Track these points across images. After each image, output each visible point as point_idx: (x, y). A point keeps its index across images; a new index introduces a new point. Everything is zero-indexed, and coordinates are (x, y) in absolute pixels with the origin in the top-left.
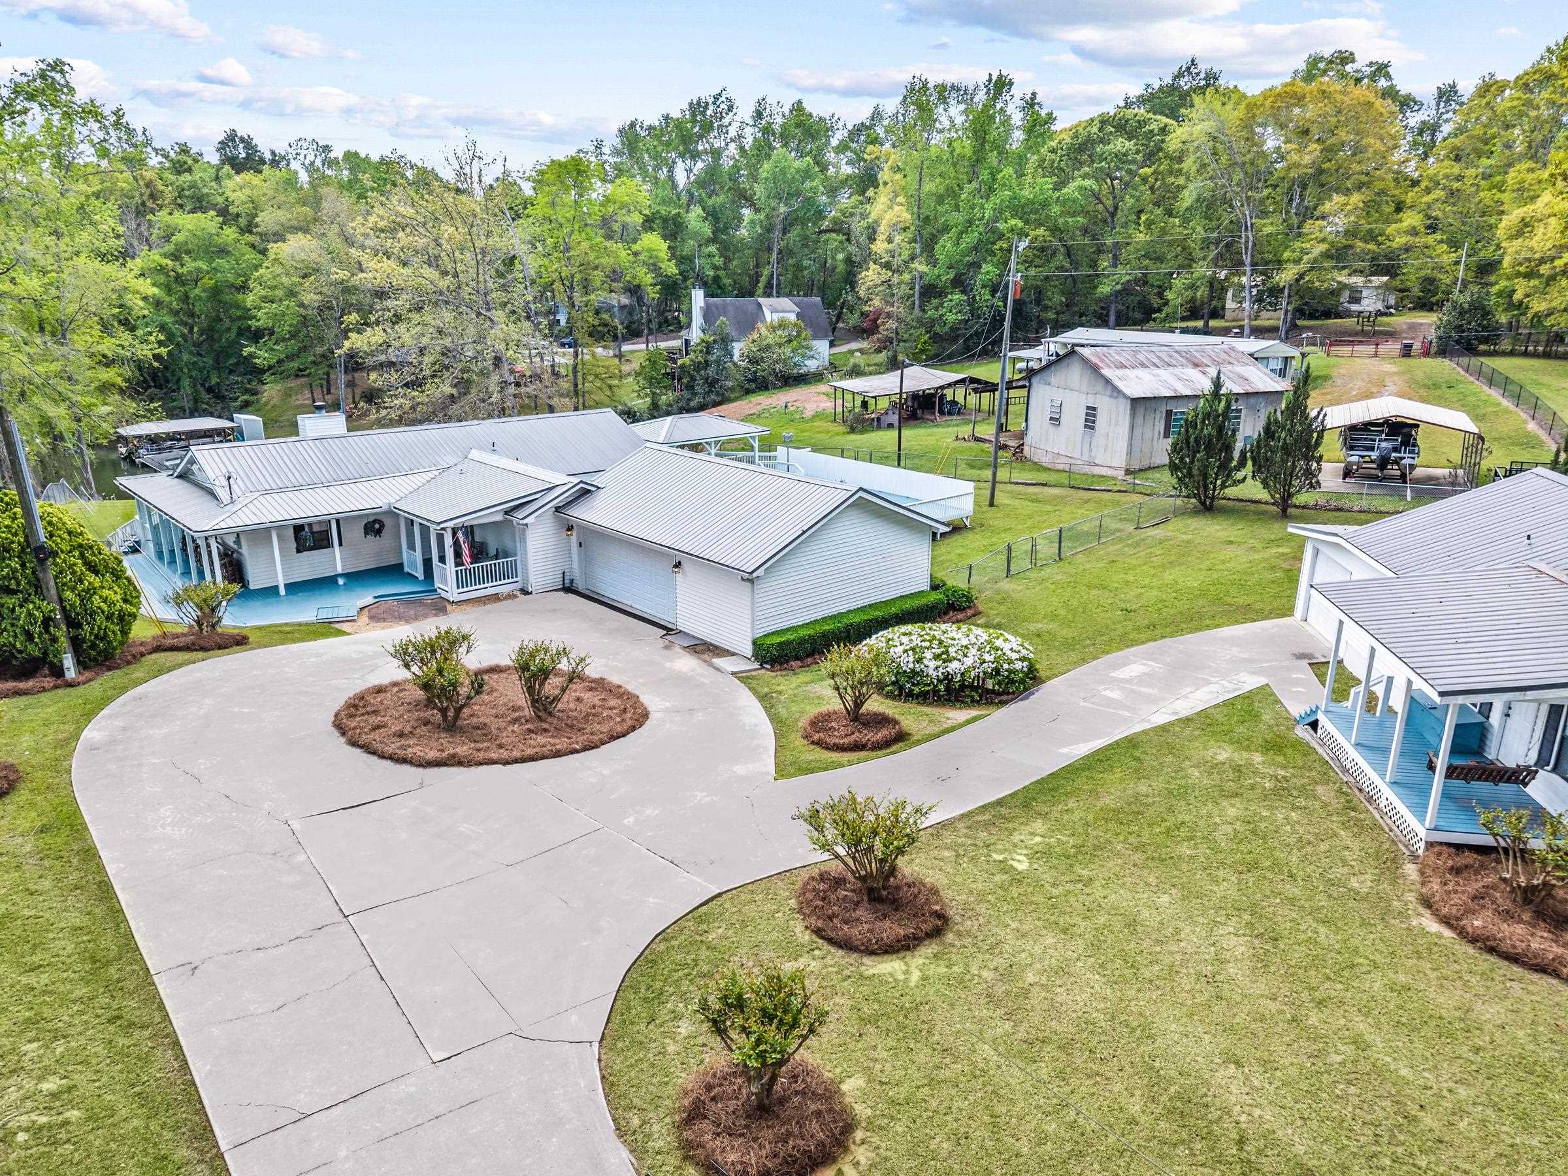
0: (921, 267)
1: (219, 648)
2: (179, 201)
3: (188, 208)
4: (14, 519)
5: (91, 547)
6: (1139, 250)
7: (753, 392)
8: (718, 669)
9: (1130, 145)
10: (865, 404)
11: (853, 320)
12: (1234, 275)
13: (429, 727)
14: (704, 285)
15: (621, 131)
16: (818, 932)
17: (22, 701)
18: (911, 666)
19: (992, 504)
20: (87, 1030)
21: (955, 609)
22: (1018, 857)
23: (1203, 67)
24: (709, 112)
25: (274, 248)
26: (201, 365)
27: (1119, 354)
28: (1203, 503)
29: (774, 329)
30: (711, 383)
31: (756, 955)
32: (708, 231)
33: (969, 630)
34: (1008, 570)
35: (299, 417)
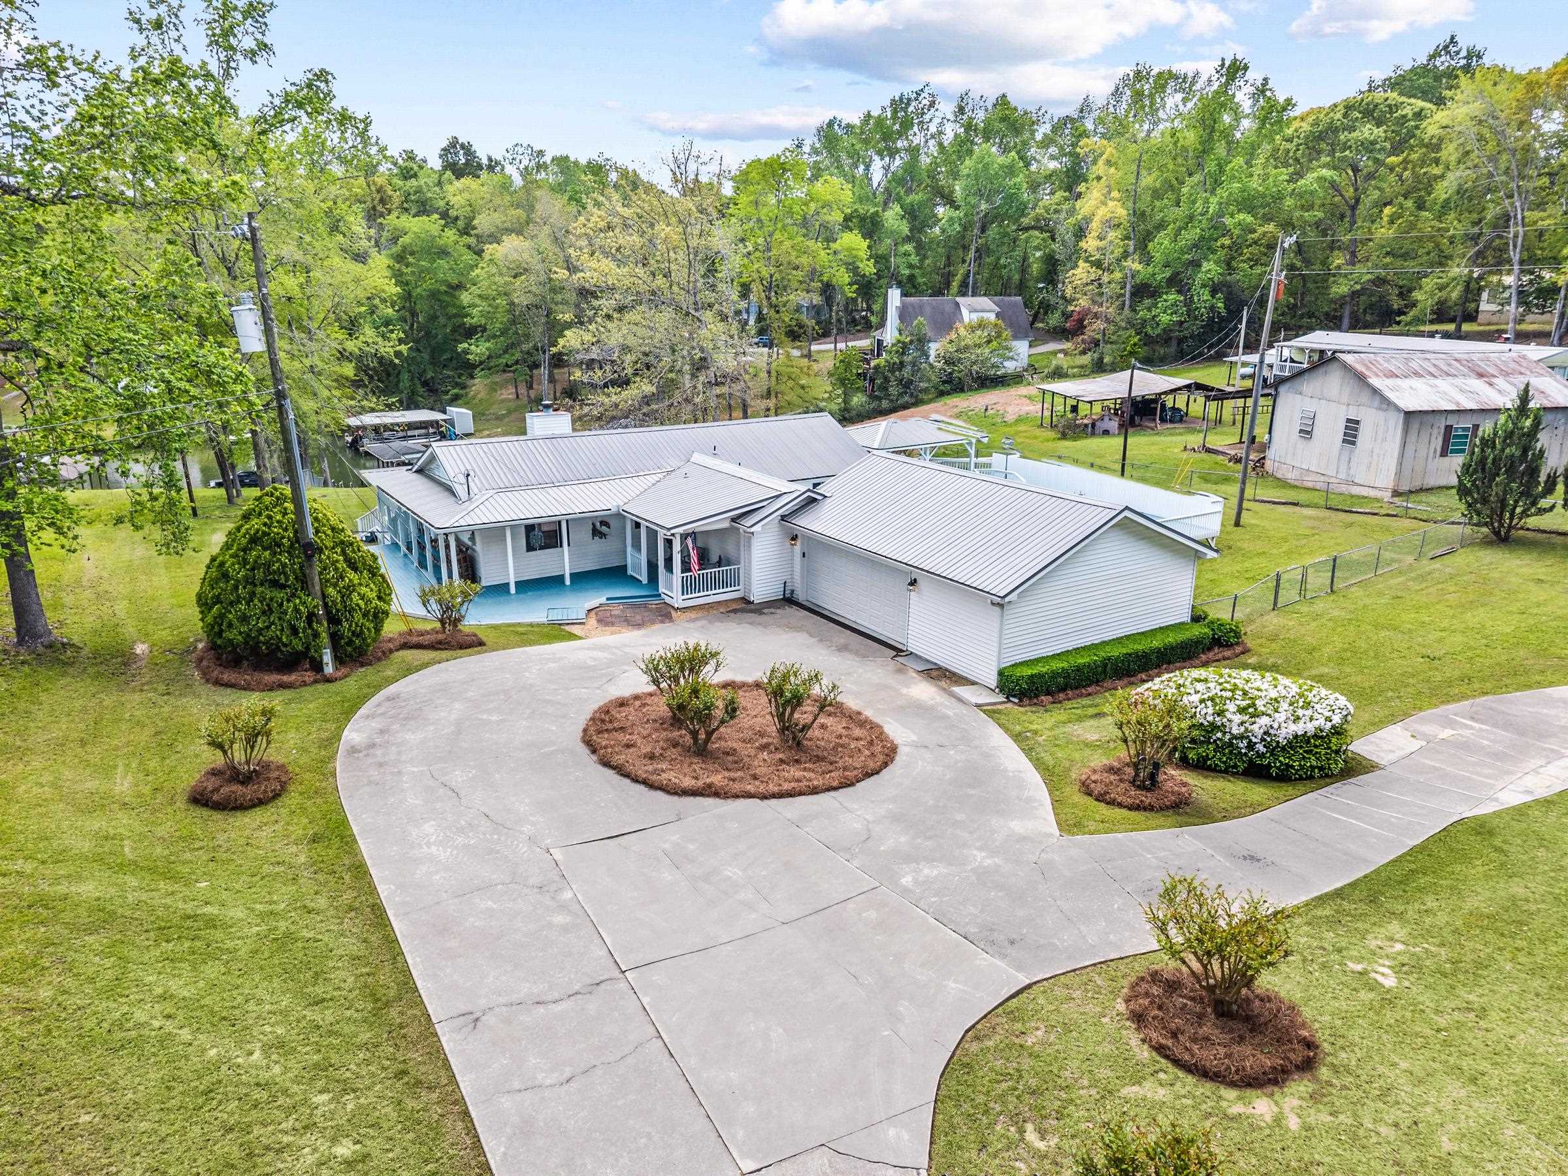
0: (1134, 265)
1: (461, 648)
2: (405, 205)
3: (413, 212)
4: (285, 514)
5: (351, 544)
6: (1384, 247)
7: (948, 393)
8: (960, 700)
9: (1379, 132)
10: (1075, 409)
11: (1054, 319)
12: (1491, 273)
13: (679, 749)
14: (900, 284)
15: (819, 130)
16: (1160, 1049)
17: (288, 694)
18: (1210, 718)
19: (1237, 524)
20: (374, 1083)
21: (1221, 645)
22: (1381, 969)
23: (1464, 43)
24: (911, 109)
25: (489, 248)
26: (419, 359)
27: (1388, 361)
28: (1497, 533)
29: (972, 329)
30: (906, 385)
31: (1090, 1072)
32: (904, 228)
33: (1275, 679)
34: (1275, 604)
35: (528, 415)
